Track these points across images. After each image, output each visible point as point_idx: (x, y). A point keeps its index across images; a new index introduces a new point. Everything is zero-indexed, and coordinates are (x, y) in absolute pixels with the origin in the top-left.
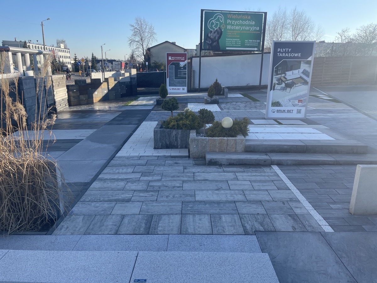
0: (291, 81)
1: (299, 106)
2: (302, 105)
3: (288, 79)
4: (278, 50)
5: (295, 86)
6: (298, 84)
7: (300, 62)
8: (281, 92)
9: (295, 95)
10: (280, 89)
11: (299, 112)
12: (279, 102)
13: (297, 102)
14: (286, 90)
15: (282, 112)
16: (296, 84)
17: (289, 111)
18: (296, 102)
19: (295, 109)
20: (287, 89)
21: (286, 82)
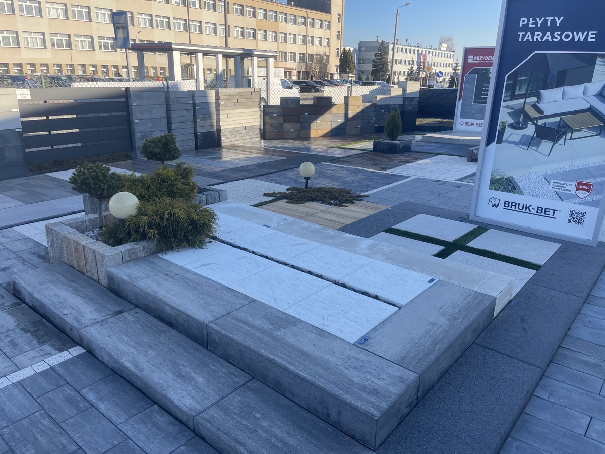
0: (557, 119)
1: (578, 200)
2: (589, 198)
3: (547, 113)
4: (521, 23)
5: (569, 135)
6: (580, 130)
7: (592, 60)
8: (521, 152)
9: (565, 166)
10: (518, 141)
11: (577, 219)
12: (513, 178)
13: (571, 188)
14: (538, 145)
15: (520, 211)
16: (572, 131)
17: (542, 212)
18: (568, 187)
19: (564, 208)
20: (540, 143)
21: (540, 122)
